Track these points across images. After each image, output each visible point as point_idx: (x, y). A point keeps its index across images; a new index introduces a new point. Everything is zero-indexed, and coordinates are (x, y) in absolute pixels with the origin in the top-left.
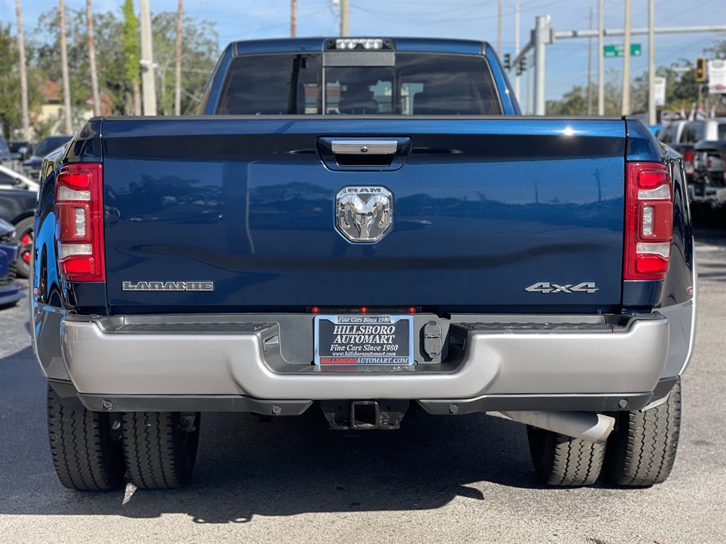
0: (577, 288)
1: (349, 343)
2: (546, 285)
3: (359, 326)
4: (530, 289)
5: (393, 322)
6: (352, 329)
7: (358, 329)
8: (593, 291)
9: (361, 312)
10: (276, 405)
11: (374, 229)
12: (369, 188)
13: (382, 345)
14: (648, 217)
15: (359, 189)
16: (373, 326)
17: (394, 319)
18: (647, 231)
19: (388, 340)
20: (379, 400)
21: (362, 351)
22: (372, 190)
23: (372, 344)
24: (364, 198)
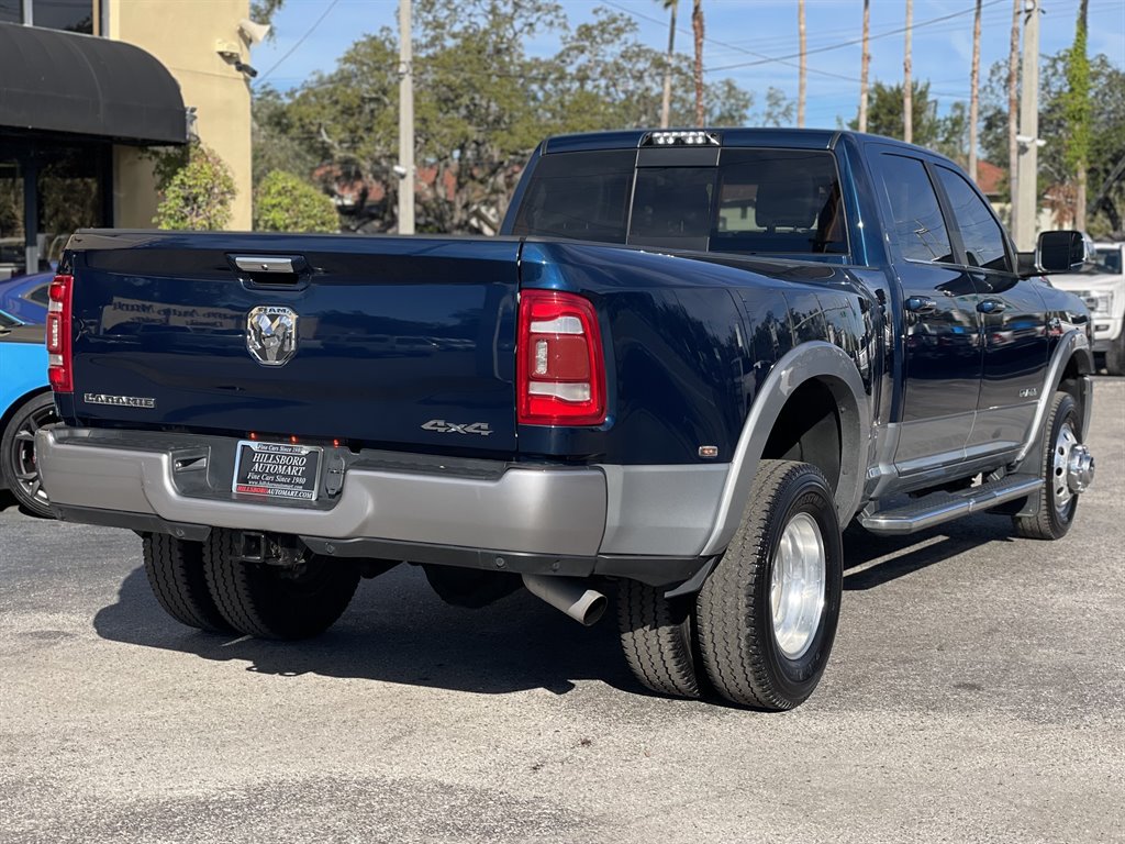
0: (470, 429)
1: (264, 472)
2: (441, 423)
3: (276, 455)
4: (427, 426)
5: (304, 452)
6: (269, 457)
7: (274, 458)
8: (486, 433)
9: (291, 442)
10: (180, 527)
11: (280, 353)
12: (276, 308)
13: (292, 477)
14: (542, 352)
15: (269, 308)
16: (288, 456)
17: (305, 450)
18: (542, 369)
19: (298, 472)
20: (266, 533)
21: (274, 482)
22: (279, 310)
23: (284, 476)
24: (273, 318)
